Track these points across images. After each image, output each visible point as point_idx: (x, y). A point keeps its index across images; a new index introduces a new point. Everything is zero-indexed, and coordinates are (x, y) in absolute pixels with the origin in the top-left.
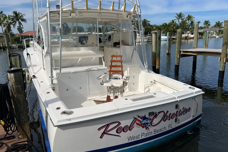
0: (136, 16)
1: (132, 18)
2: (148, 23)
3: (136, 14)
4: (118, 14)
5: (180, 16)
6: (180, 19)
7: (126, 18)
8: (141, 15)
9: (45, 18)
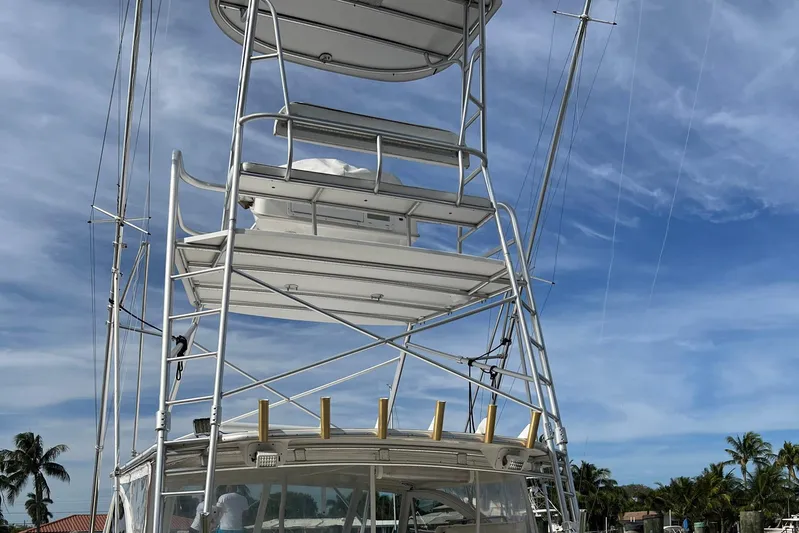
0: (547, 459)
1: (527, 465)
2: (601, 477)
3: (543, 450)
4: (463, 451)
5: (748, 447)
6: (750, 462)
7: (498, 467)
8: (566, 455)
9: (146, 470)
